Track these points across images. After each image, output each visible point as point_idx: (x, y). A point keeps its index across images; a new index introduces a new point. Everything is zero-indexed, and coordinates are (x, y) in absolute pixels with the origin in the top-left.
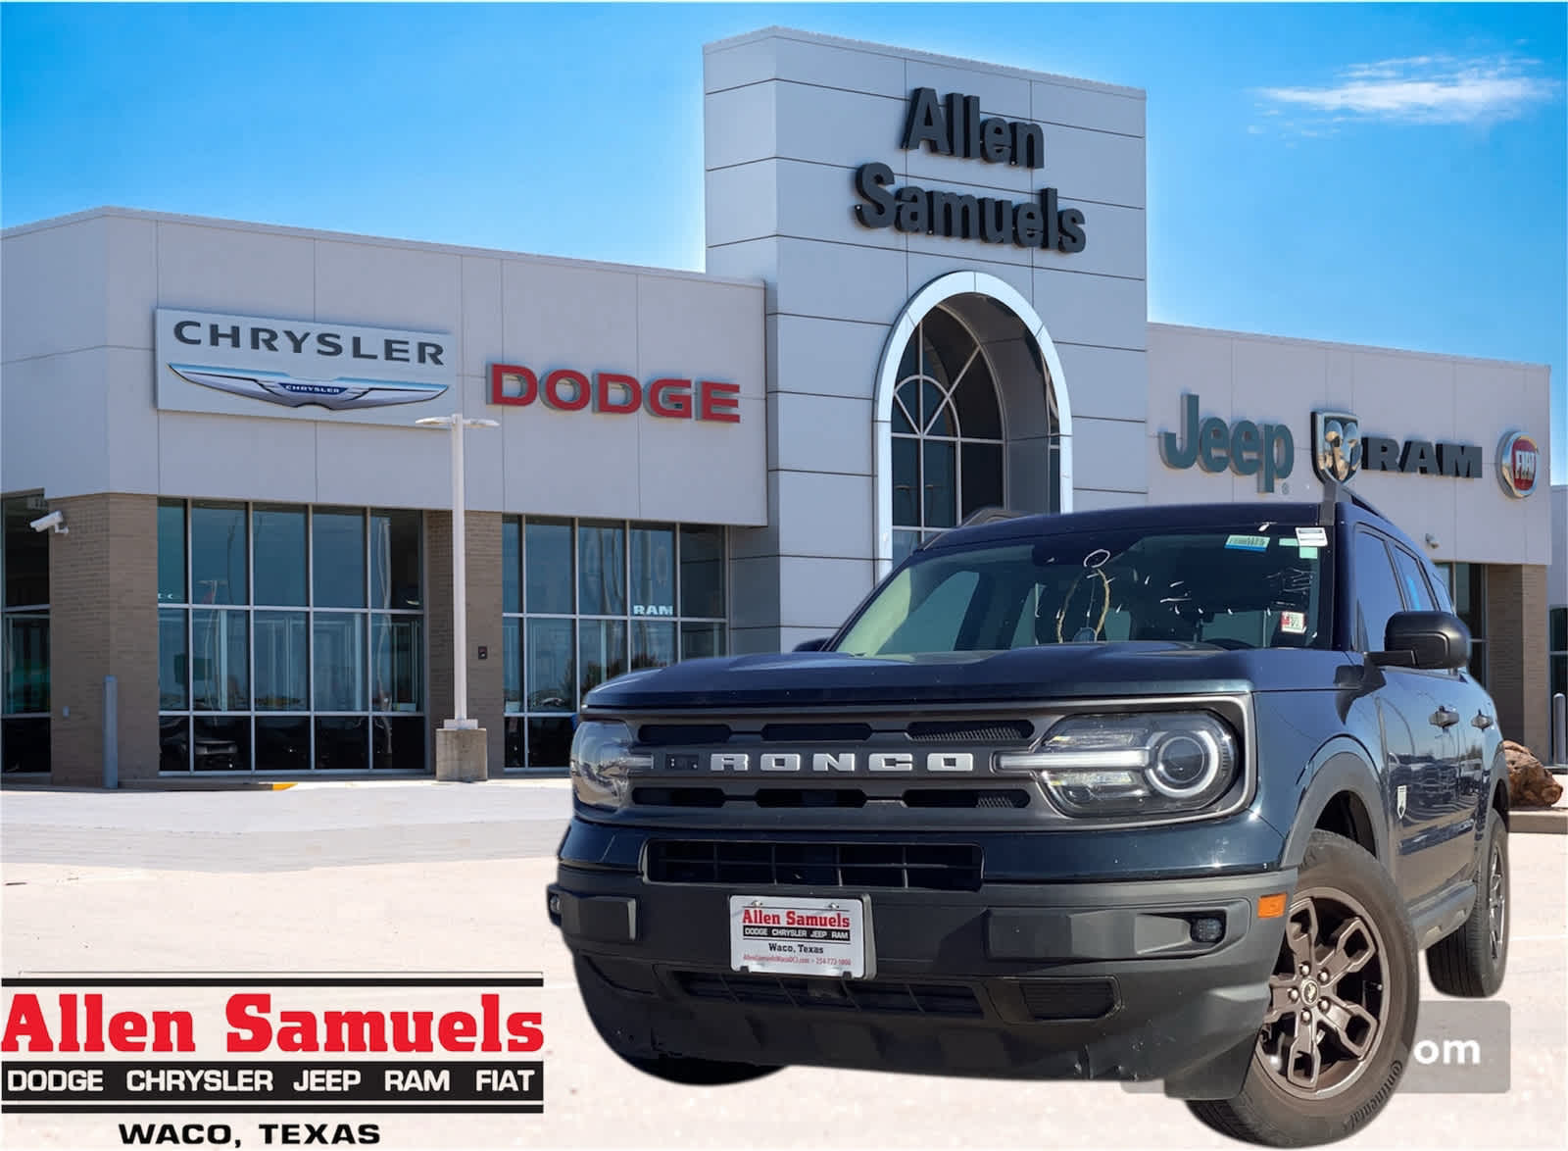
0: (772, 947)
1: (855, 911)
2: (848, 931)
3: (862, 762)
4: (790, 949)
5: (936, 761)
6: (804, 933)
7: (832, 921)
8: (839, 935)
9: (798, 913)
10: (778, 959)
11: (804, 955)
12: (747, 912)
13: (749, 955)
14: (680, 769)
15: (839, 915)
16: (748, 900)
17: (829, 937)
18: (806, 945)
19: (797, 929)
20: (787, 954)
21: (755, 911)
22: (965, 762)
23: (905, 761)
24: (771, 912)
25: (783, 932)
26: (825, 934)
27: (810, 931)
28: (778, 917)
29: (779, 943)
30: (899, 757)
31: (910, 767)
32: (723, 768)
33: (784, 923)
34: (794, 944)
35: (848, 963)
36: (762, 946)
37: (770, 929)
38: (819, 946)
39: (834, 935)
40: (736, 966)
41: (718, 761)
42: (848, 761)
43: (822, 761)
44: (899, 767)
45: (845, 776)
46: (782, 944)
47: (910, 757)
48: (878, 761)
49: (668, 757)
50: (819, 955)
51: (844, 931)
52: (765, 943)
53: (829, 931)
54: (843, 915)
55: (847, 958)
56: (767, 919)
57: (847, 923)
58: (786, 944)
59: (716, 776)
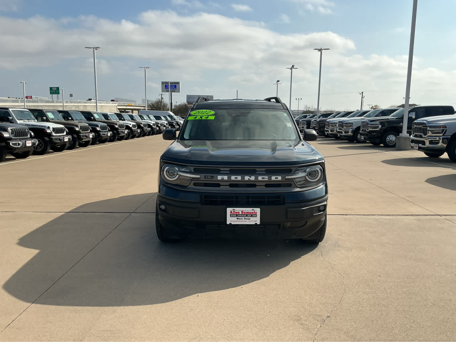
0: (237, 219)
1: (258, 210)
2: (256, 215)
3: (256, 178)
4: (242, 219)
5: (273, 178)
6: (246, 215)
7: (252, 213)
8: (254, 216)
9: (244, 211)
10: (239, 221)
11: (245, 220)
12: (231, 212)
13: (231, 220)
14: (209, 179)
15: (254, 211)
16: (232, 209)
17: (252, 216)
18: (246, 218)
19: (244, 215)
20: (241, 220)
21: (233, 211)
22: (280, 178)
23: (266, 178)
24: (237, 211)
25: (240, 215)
26: (251, 215)
28: (239, 212)
29: (239, 218)
30: (265, 177)
31: (267, 179)
32: (221, 179)
33: (240, 213)
34: (243, 218)
35: (256, 221)
36: (235, 219)
37: (237, 215)
38: (249, 218)
39: (253, 215)
40: (228, 223)
41: (220, 178)
42: (253, 178)
43: (247, 178)
44: (265, 179)
45: (252, 181)
46: (240, 218)
47: (267, 177)
48: (260, 178)
49: (205, 176)
50: (250, 220)
51: (255, 215)
52: (236, 218)
53: (252, 215)
54: (255, 211)
55: (256, 220)
56: (236, 213)
57: (256, 213)
58: (242, 218)
59: (219, 181)
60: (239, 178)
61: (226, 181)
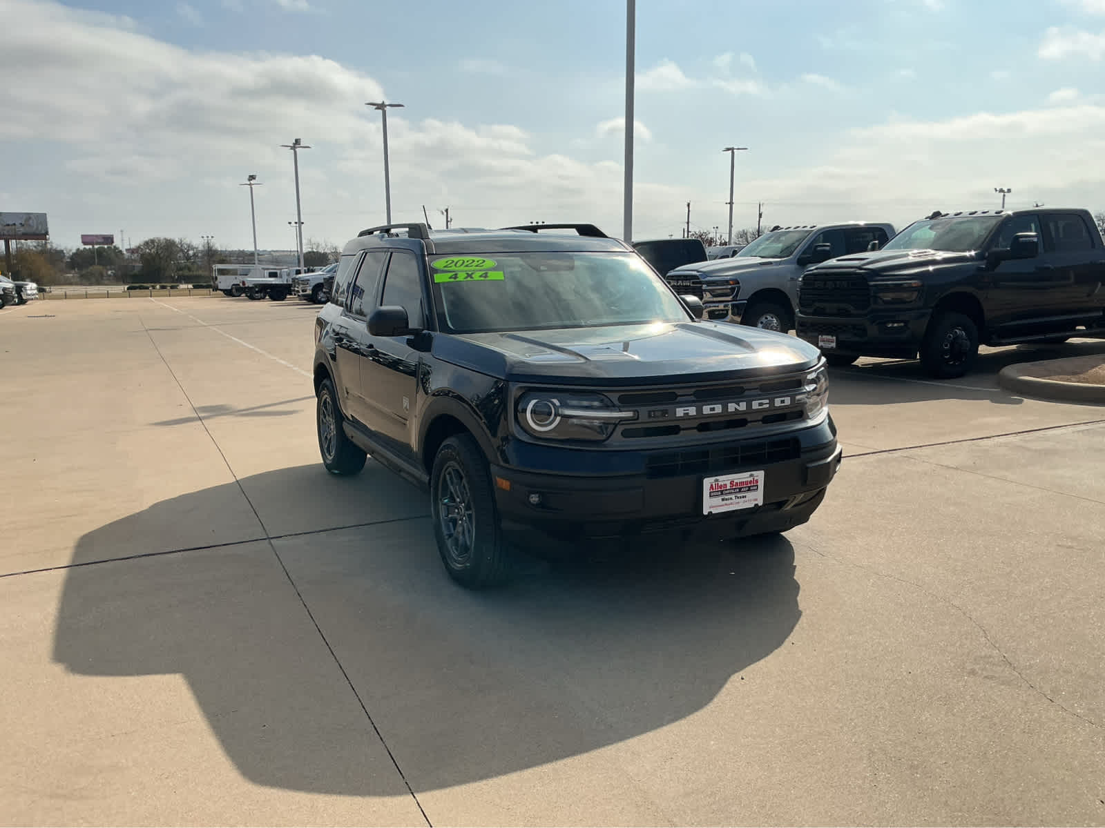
0: (723, 500)
1: (760, 475)
2: (757, 486)
3: (749, 405)
4: (731, 499)
5: (777, 402)
6: (738, 490)
7: (750, 482)
8: (753, 488)
9: (736, 481)
10: (726, 504)
11: (737, 500)
12: (711, 485)
13: (711, 505)
14: (658, 417)
15: (752, 479)
16: (712, 479)
17: (749, 490)
18: (739, 495)
19: (735, 489)
20: (730, 501)
21: (715, 484)
22: (788, 401)
23: (766, 403)
24: (722, 483)
25: (728, 492)
26: (747, 489)
27: (740, 489)
28: (726, 485)
29: (726, 497)
30: (763, 402)
31: (768, 406)
32: (683, 415)
33: (728, 487)
34: (733, 496)
35: (756, 500)
36: (717, 501)
37: (722, 492)
38: (744, 495)
39: (751, 488)
40: (705, 513)
41: (680, 412)
42: (743, 406)
43: (732, 407)
44: (764, 406)
45: (743, 413)
47: (767, 401)
48: (755, 405)
49: (650, 412)
50: (744, 499)
51: (755, 486)
52: (720, 498)
53: (749, 487)
54: (756, 478)
55: (756, 498)
56: (721, 487)
57: (757, 481)
58: (730, 497)
59: (681, 419)
60: (718, 409)
61: (693, 418)
